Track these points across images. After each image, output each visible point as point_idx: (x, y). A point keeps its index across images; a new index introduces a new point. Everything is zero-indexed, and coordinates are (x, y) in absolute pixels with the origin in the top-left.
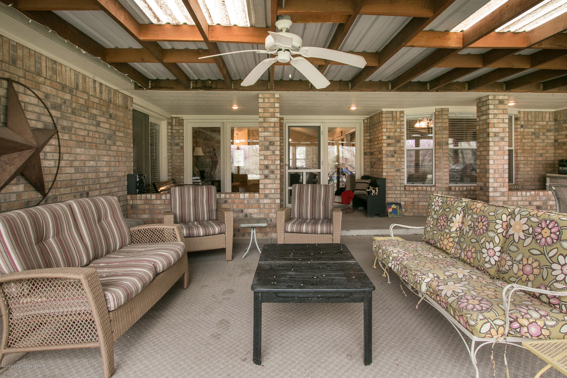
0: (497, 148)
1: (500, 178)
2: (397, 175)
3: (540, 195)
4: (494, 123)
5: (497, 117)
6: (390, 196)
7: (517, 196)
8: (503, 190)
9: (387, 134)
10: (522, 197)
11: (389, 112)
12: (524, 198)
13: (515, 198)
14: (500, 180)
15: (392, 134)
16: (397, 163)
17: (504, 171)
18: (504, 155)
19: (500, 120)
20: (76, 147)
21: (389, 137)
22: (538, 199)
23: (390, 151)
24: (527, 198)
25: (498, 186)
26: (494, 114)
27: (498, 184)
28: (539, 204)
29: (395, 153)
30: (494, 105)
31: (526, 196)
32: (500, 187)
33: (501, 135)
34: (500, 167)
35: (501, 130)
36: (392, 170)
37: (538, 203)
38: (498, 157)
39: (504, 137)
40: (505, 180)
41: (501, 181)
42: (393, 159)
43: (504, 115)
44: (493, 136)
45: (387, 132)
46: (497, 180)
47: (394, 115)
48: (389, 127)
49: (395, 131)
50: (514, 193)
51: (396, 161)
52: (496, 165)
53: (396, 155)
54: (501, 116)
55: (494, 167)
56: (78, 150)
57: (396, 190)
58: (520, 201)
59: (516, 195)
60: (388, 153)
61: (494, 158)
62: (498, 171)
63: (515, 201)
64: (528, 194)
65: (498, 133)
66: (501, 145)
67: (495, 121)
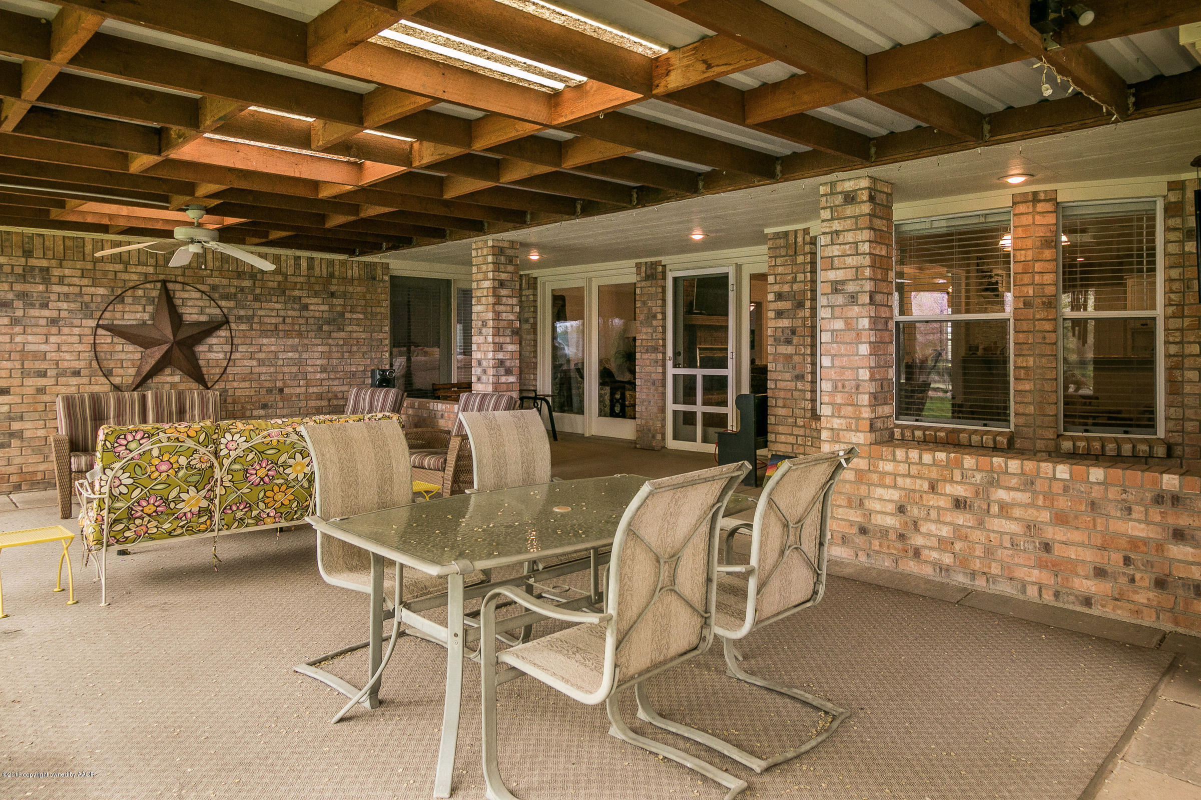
0: (839, 325)
1: (848, 405)
2: (796, 389)
3: (966, 466)
4: (832, 257)
5: (841, 240)
6: (782, 438)
7: (894, 460)
8: (854, 440)
9: (776, 288)
10: (910, 464)
11: (781, 235)
12: (914, 470)
13: (889, 467)
14: (848, 411)
15: (786, 288)
16: (797, 359)
17: (858, 387)
18: (857, 344)
19: (847, 247)
20: (260, 337)
21: (779, 296)
22: (957, 477)
23: (783, 329)
24: (925, 471)
25: (844, 427)
26: (831, 233)
27: (843, 421)
28: (963, 494)
29: (794, 332)
30: (831, 207)
31: (920, 463)
32: (849, 429)
33: (851, 288)
34: (849, 374)
35: (850, 274)
36: (787, 376)
37: (960, 491)
38: (843, 349)
39: (857, 293)
40: (860, 413)
41: (849, 415)
42: (790, 350)
43: (859, 232)
44: (829, 291)
45: (776, 283)
46: (840, 411)
47: (792, 239)
48: (780, 270)
49: (795, 280)
50: (886, 451)
51: (796, 354)
52: (838, 370)
53: (795, 340)
54: (850, 237)
55: (834, 376)
56: (265, 341)
57: (795, 425)
58: (904, 476)
59: (890, 457)
60: (779, 333)
61: (833, 352)
62: (843, 387)
63: (890, 474)
64: (927, 458)
65: (843, 282)
66: (850, 314)
67: (836, 250)
